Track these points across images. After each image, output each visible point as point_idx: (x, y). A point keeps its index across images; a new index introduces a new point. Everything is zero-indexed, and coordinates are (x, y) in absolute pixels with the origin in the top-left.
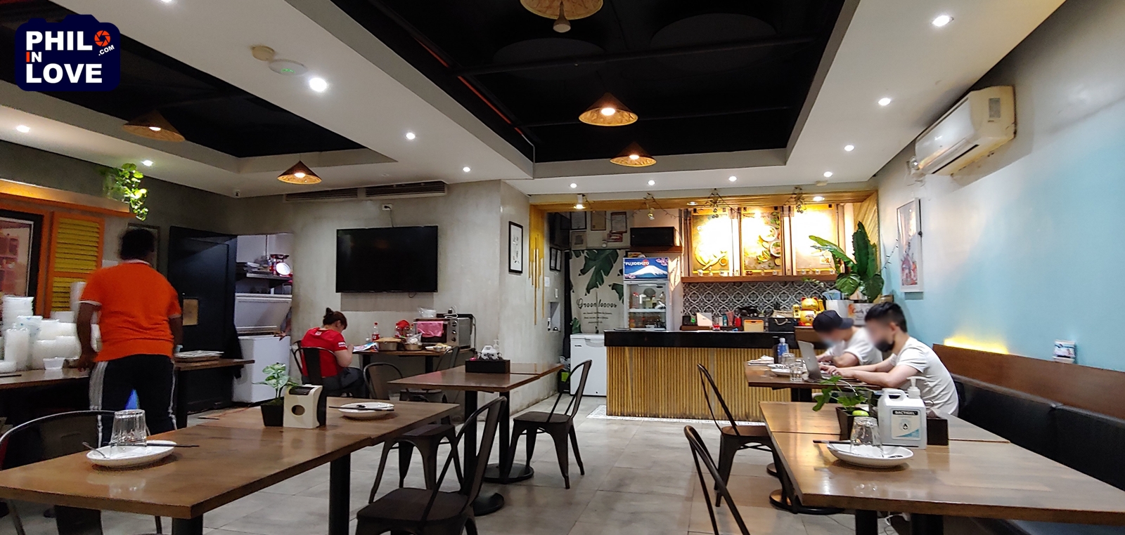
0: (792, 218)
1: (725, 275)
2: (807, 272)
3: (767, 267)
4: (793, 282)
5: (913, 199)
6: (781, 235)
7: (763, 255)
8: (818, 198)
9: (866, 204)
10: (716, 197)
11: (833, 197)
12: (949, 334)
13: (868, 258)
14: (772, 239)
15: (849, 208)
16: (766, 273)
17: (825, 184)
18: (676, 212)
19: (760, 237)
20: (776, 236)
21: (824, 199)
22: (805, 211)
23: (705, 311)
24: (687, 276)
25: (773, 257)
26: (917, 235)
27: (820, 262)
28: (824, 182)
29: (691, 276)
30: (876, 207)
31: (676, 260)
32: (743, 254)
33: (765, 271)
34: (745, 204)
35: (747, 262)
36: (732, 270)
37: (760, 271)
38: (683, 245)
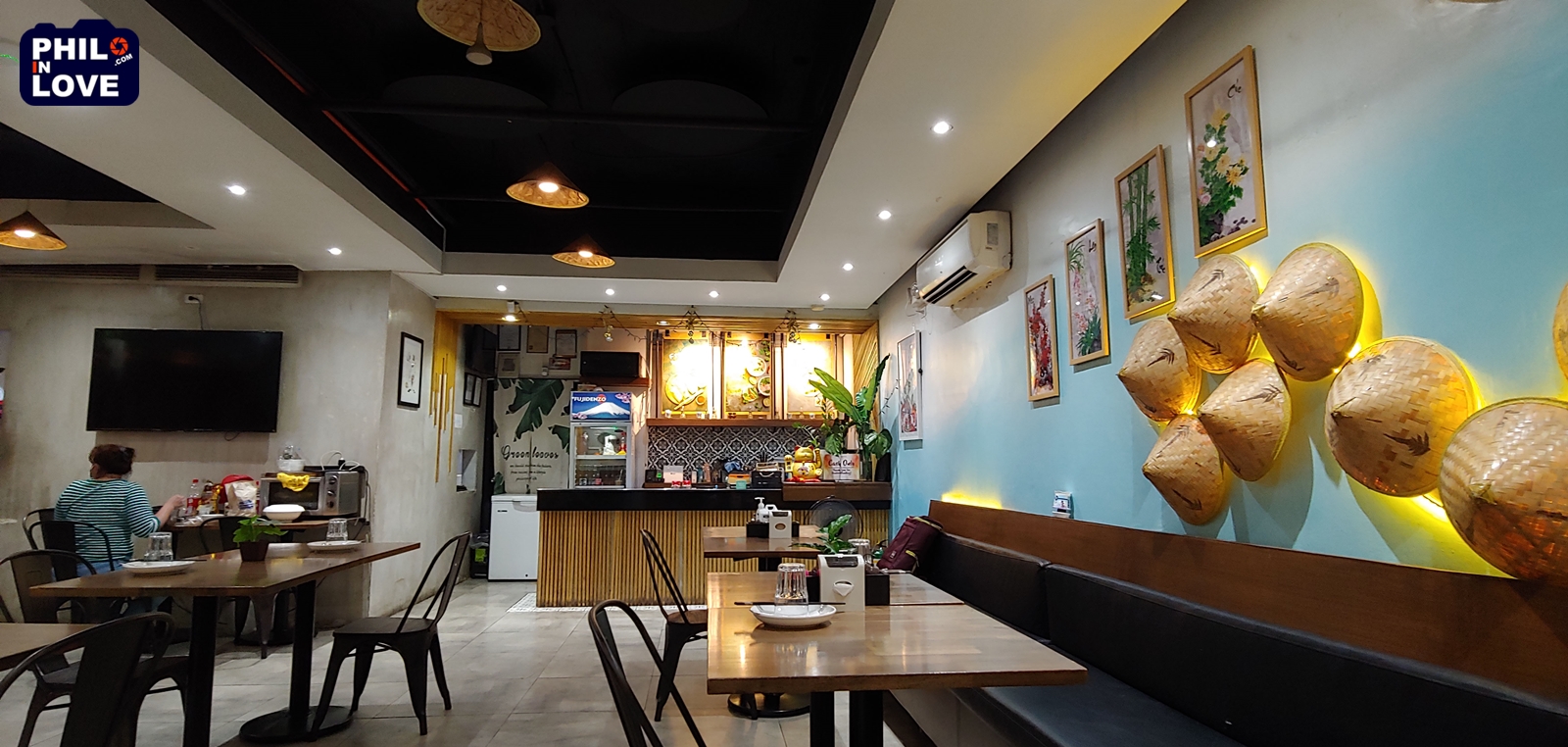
0: (785, 349)
1: (702, 417)
2: (798, 415)
3: (754, 408)
4: (783, 428)
5: (915, 333)
6: (772, 369)
7: (749, 392)
8: (814, 326)
9: (866, 336)
10: (692, 317)
11: (831, 325)
12: (948, 488)
14: (760, 373)
15: (848, 339)
16: (752, 416)
17: (822, 309)
18: (642, 333)
19: (746, 371)
20: (765, 370)
21: (820, 327)
22: (798, 341)
23: (675, 464)
24: (654, 418)
25: (762, 397)
28: (820, 306)
29: (659, 417)
30: (876, 340)
31: (641, 396)
32: (725, 395)
33: (753, 413)
34: (728, 328)
35: (729, 401)
36: (713, 412)
37: (747, 413)
38: (651, 377)
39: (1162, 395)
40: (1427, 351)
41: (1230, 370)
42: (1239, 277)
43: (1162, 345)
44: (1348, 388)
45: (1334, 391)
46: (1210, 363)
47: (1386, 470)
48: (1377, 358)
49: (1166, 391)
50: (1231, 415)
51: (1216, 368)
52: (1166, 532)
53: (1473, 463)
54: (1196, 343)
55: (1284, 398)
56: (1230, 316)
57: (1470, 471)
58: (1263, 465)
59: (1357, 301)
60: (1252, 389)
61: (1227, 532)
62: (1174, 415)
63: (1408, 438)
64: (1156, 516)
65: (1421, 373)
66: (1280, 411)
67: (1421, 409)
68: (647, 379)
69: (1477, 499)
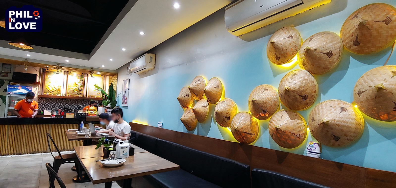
0: (88, 78)
1: (59, 95)
2: (92, 97)
3: (77, 94)
4: (86, 100)
5: (128, 79)
6: (84, 83)
7: (76, 89)
8: (99, 73)
9: (114, 77)
10: (58, 66)
11: (103, 73)
12: (134, 119)
13: (113, 95)
14: (79, 84)
15: (108, 78)
16: (76, 96)
17: (102, 69)
18: (38, 69)
19: (75, 83)
20: (81, 83)
21: (100, 73)
22: (94, 77)
23: (48, 109)
24: (41, 95)
25: (80, 91)
26: (128, 89)
27: (97, 94)
28: (101, 68)
29: (43, 95)
30: (117, 79)
31: (36, 88)
32: (67, 89)
33: (76, 95)
34: (70, 70)
35: (69, 91)
36: (62, 94)
37: (74, 95)
38: (40, 82)
39: (185, 103)
40: (231, 101)
41: (199, 100)
42: (202, 81)
43: (187, 93)
44: (219, 107)
45: (216, 107)
46: (195, 98)
47: (223, 123)
48: (224, 102)
49: (186, 103)
50: (198, 110)
51: (196, 99)
52: (184, 132)
53: (236, 123)
54: (193, 94)
55: (208, 107)
56: (200, 89)
57: (235, 124)
58: (203, 120)
59: (221, 90)
60: (203, 105)
61: (195, 133)
62: (188, 108)
63: (227, 117)
64: (182, 129)
65: (230, 105)
66: (207, 110)
67: (229, 112)
68: (39, 83)
69: (235, 130)
